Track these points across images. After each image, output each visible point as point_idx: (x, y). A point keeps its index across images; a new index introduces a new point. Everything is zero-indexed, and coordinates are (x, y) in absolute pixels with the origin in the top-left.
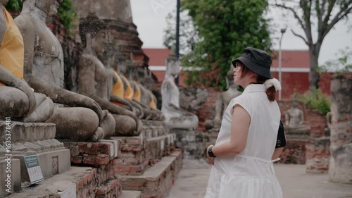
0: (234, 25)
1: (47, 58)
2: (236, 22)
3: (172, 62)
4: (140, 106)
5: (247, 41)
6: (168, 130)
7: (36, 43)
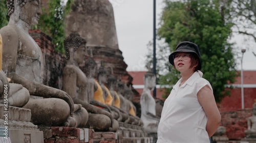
0: (203, 48)
1: (28, 59)
2: (205, 46)
3: (149, 77)
4: (118, 111)
5: (214, 62)
6: (146, 134)
7: (19, 47)
